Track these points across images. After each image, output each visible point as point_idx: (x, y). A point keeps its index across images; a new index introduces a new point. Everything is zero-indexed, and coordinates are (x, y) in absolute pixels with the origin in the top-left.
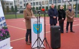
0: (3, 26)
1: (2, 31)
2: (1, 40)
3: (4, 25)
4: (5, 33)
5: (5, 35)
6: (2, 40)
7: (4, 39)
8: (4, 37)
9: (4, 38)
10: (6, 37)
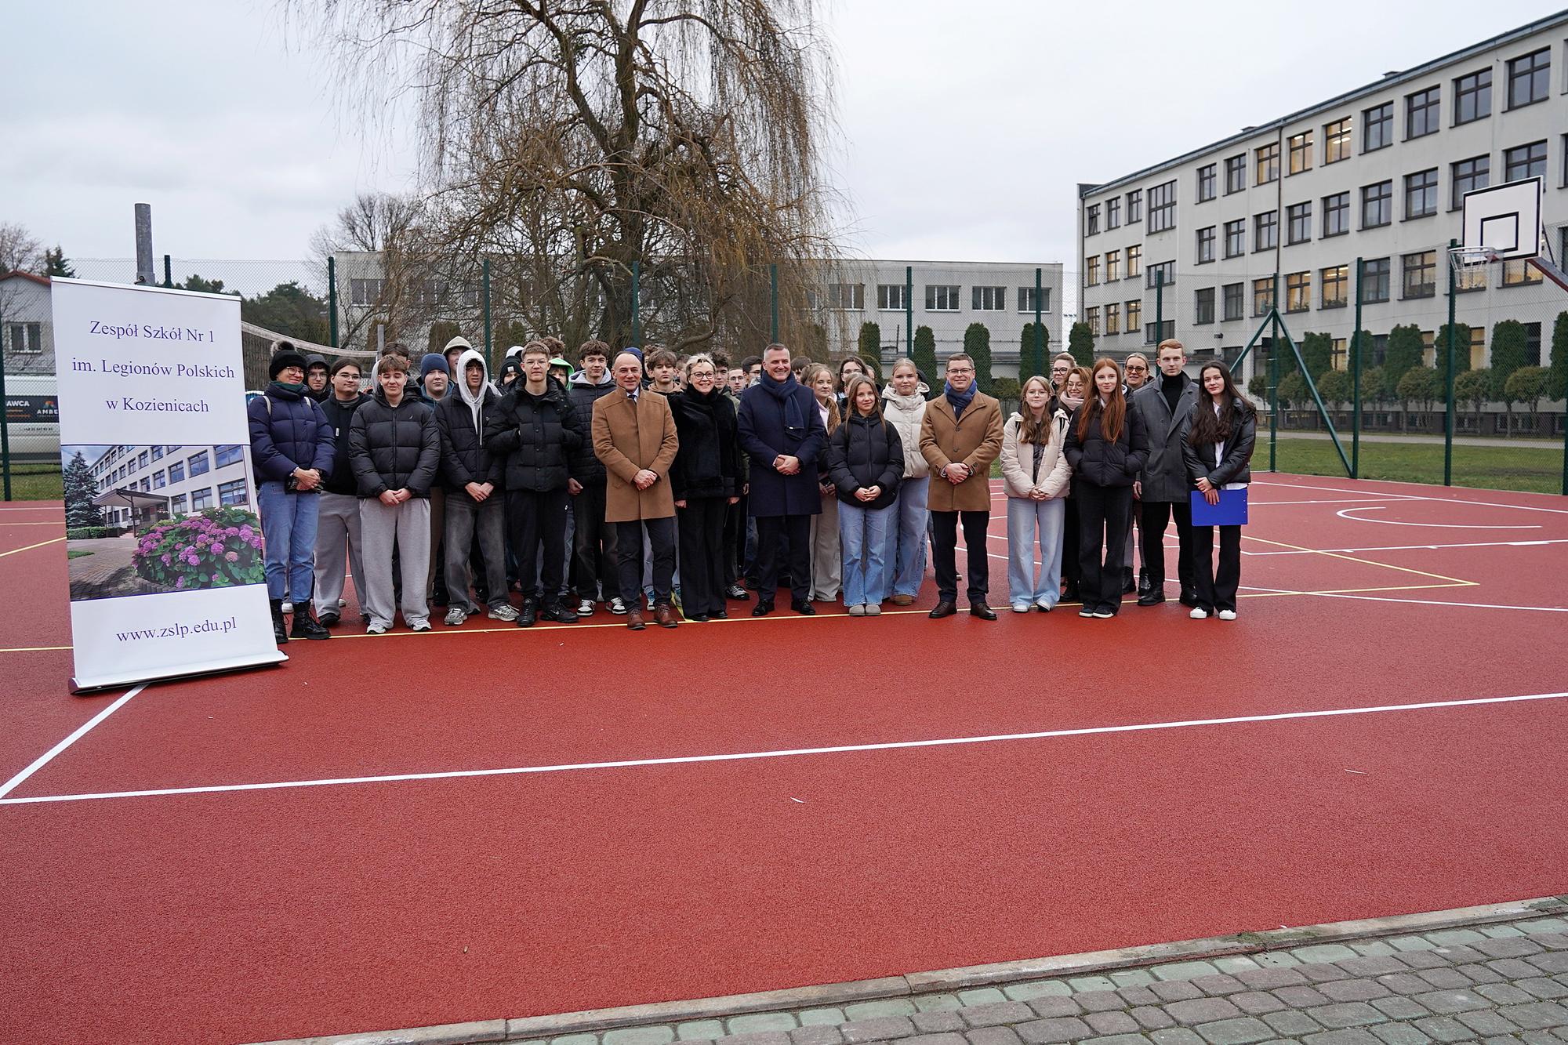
0: (215, 502)
1: (196, 532)
2: (178, 585)
3: (221, 500)
4: (217, 547)
5: (220, 558)
6: (186, 588)
7: (206, 586)
8: (210, 574)
9: (203, 578)
10: (229, 574)
